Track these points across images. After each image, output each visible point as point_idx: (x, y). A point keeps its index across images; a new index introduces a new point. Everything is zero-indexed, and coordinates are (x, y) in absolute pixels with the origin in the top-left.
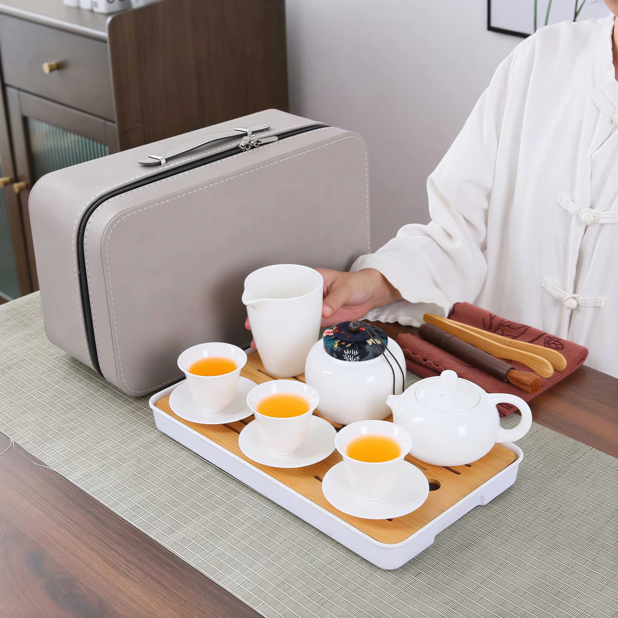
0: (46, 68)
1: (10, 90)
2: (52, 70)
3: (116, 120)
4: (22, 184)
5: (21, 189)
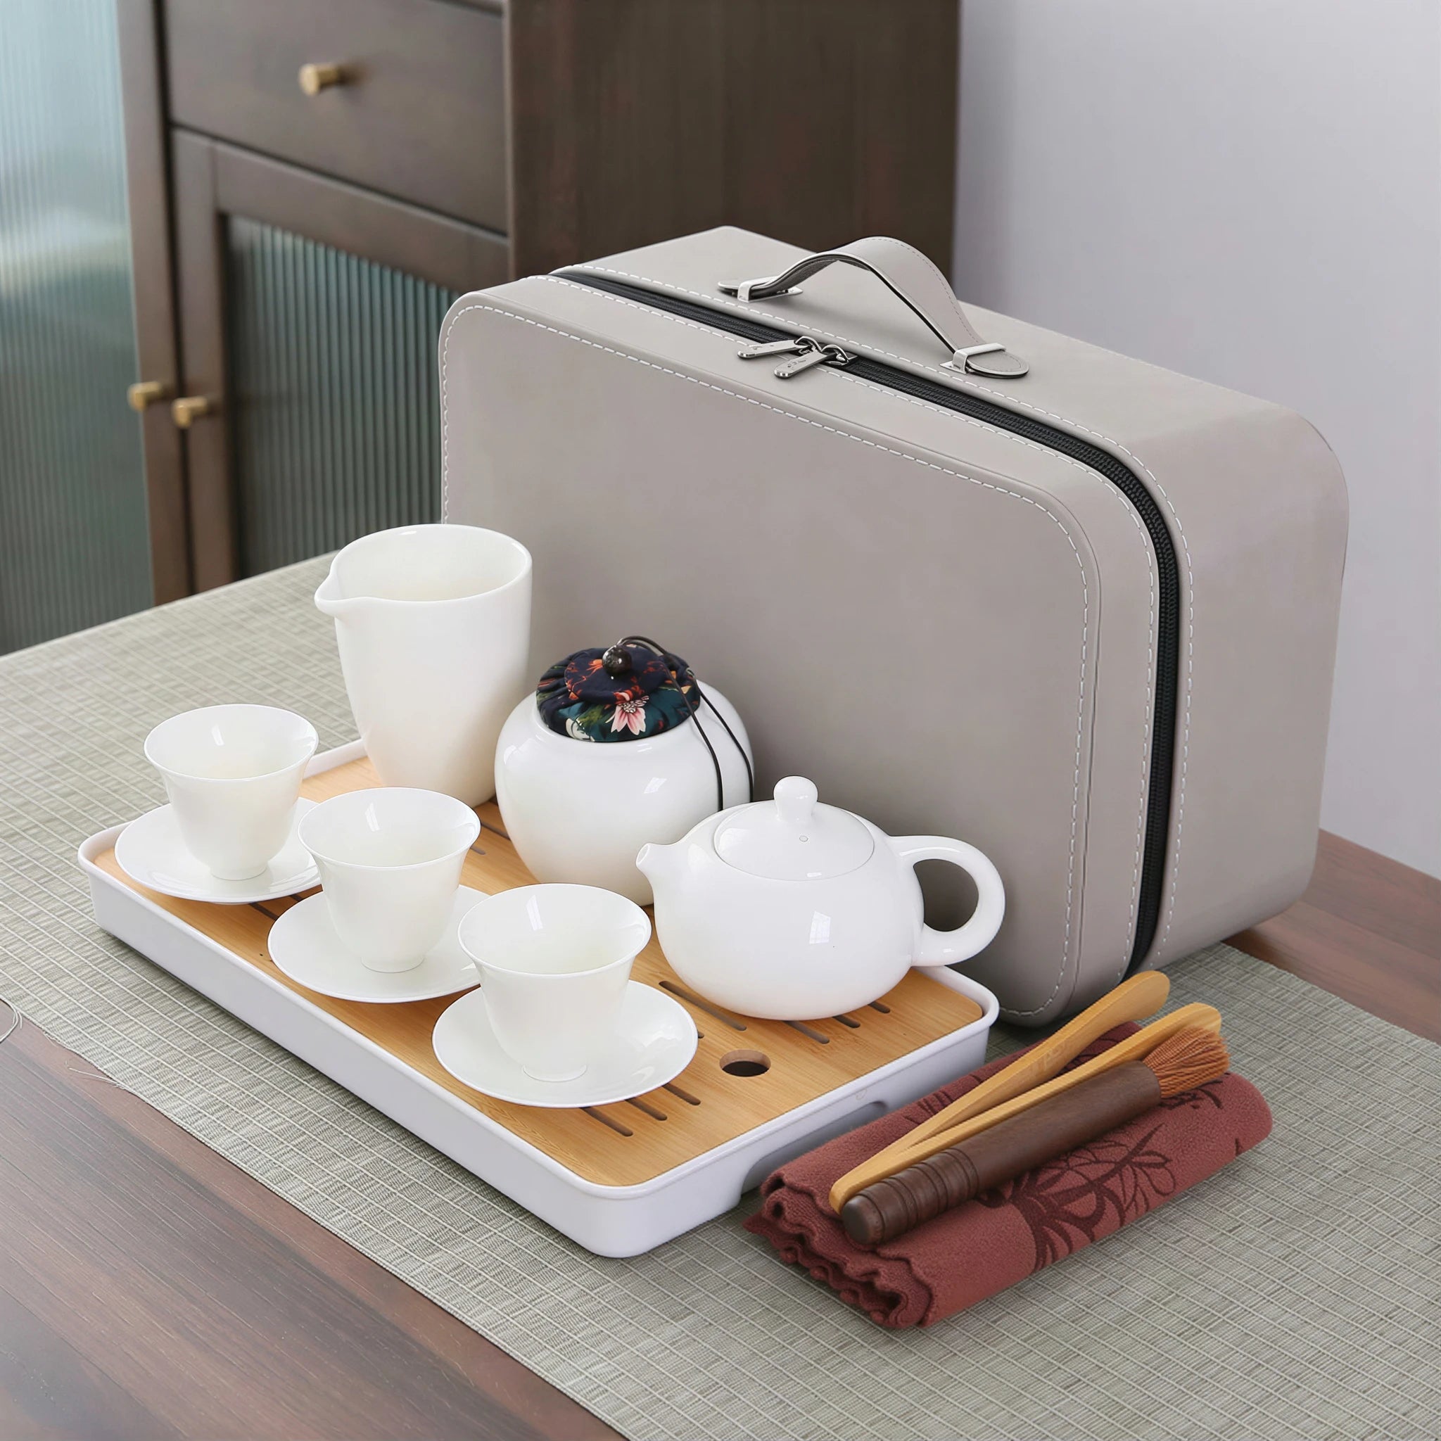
0: (309, 77)
1: (183, 139)
2: (324, 85)
3: (510, 227)
4: (197, 403)
5: (196, 416)
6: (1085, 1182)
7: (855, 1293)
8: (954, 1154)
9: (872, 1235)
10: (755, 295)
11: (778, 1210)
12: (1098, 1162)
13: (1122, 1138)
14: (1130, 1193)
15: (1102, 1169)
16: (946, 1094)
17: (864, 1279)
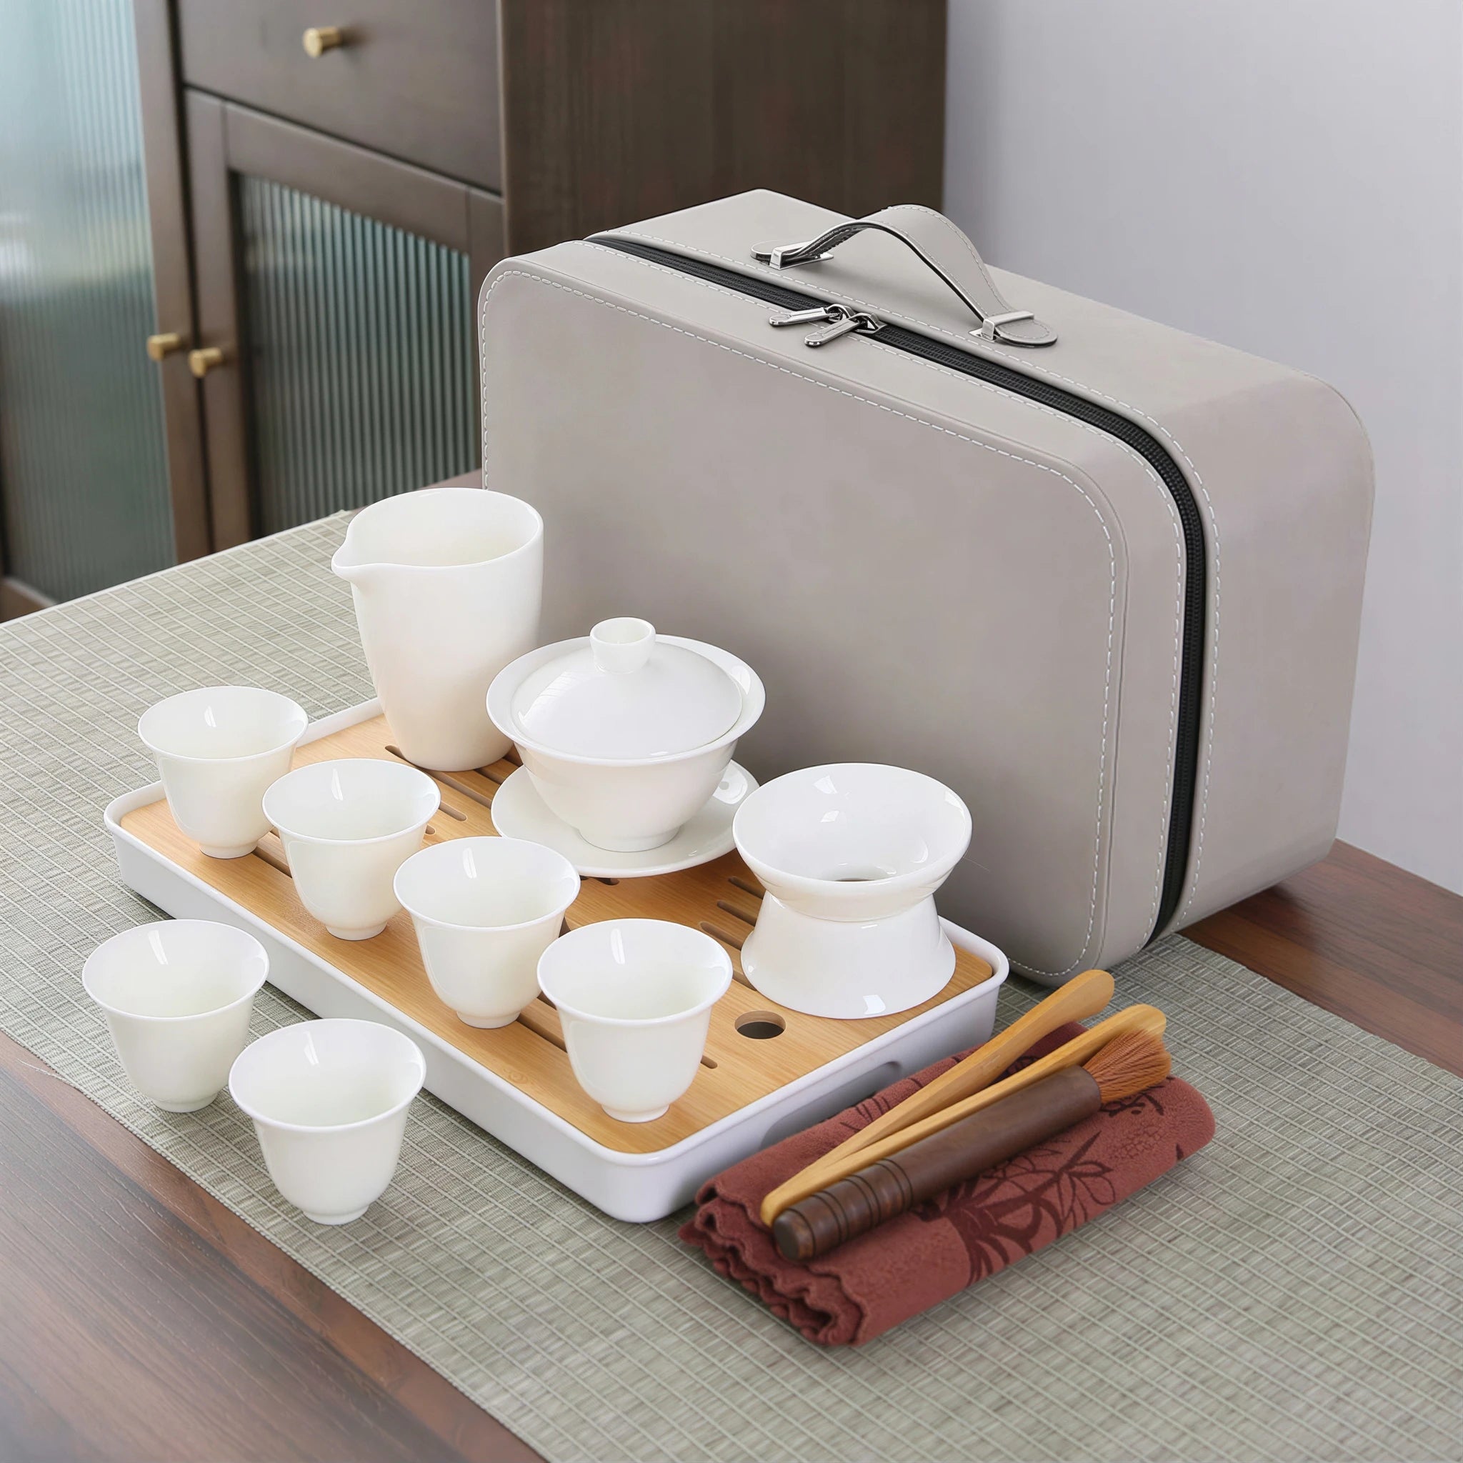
0: (312, 41)
1: (197, 101)
3: (504, 187)
4: (213, 353)
5: (210, 366)
6: (1022, 1193)
7: (786, 1308)
8: (887, 1166)
9: (802, 1252)
10: (787, 261)
11: (710, 1221)
12: (1035, 1171)
13: (1060, 1147)
14: (1067, 1204)
15: (1041, 1179)
16: (885, 1100)
17: (794, 1296)
